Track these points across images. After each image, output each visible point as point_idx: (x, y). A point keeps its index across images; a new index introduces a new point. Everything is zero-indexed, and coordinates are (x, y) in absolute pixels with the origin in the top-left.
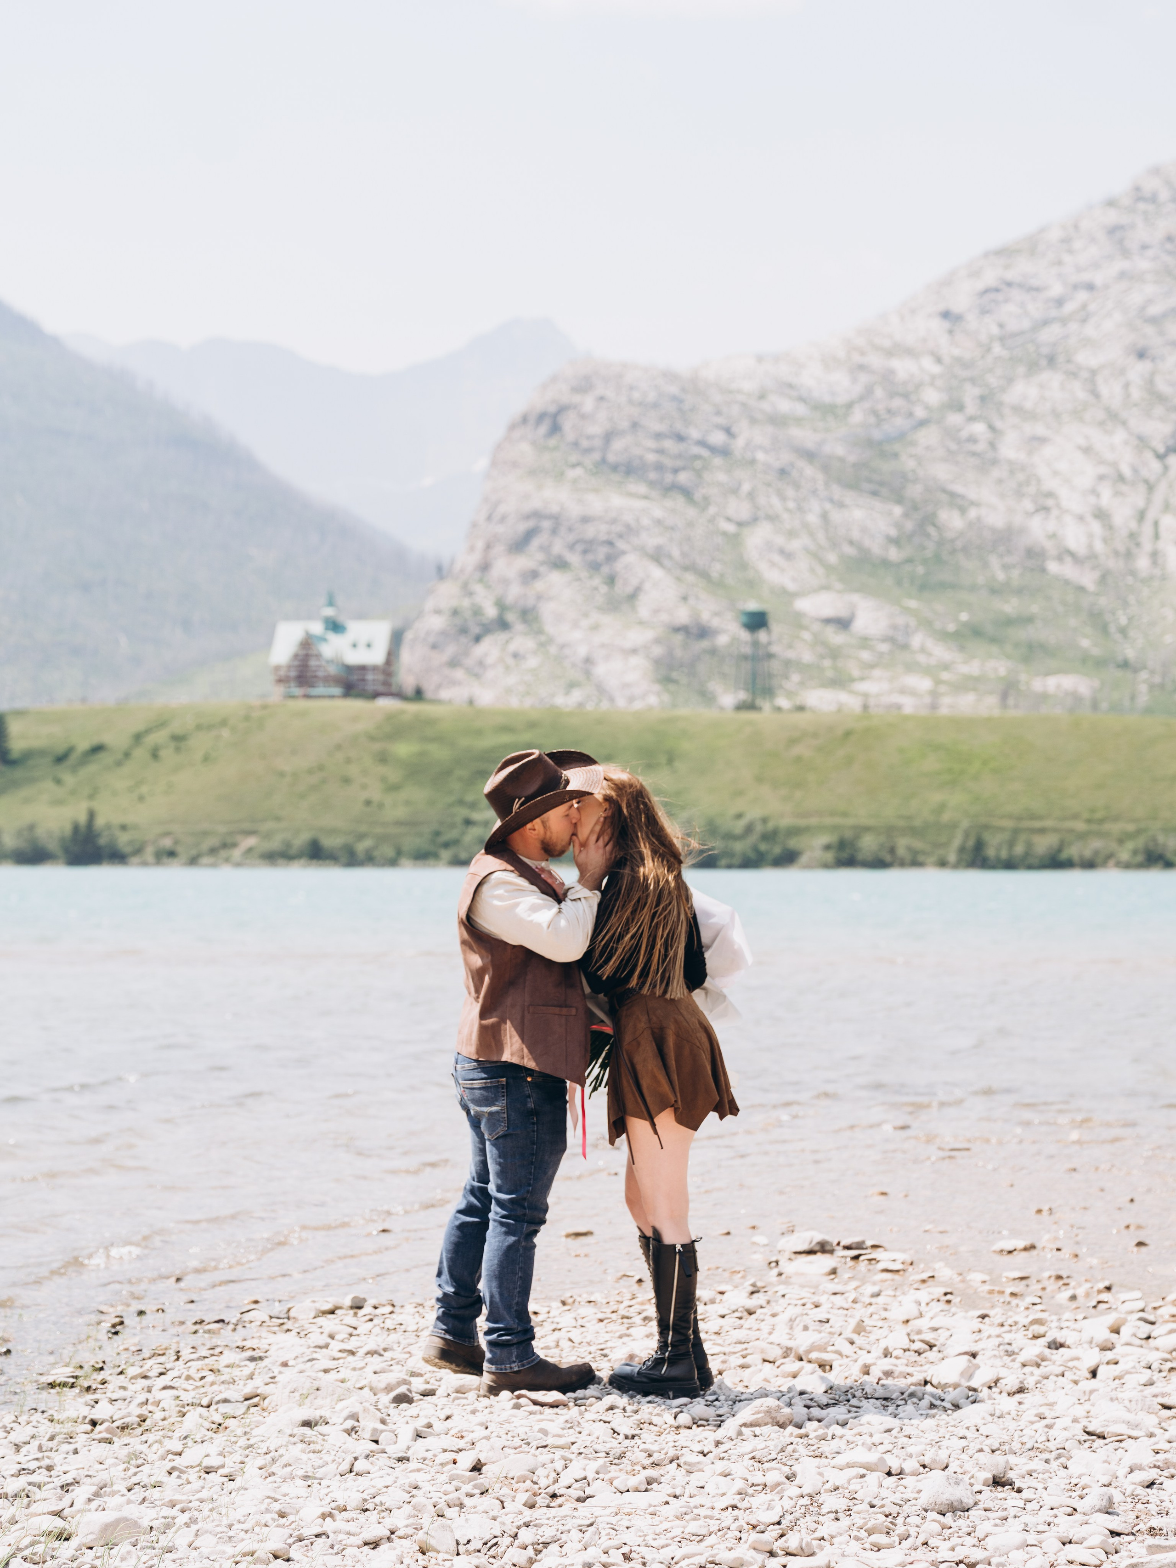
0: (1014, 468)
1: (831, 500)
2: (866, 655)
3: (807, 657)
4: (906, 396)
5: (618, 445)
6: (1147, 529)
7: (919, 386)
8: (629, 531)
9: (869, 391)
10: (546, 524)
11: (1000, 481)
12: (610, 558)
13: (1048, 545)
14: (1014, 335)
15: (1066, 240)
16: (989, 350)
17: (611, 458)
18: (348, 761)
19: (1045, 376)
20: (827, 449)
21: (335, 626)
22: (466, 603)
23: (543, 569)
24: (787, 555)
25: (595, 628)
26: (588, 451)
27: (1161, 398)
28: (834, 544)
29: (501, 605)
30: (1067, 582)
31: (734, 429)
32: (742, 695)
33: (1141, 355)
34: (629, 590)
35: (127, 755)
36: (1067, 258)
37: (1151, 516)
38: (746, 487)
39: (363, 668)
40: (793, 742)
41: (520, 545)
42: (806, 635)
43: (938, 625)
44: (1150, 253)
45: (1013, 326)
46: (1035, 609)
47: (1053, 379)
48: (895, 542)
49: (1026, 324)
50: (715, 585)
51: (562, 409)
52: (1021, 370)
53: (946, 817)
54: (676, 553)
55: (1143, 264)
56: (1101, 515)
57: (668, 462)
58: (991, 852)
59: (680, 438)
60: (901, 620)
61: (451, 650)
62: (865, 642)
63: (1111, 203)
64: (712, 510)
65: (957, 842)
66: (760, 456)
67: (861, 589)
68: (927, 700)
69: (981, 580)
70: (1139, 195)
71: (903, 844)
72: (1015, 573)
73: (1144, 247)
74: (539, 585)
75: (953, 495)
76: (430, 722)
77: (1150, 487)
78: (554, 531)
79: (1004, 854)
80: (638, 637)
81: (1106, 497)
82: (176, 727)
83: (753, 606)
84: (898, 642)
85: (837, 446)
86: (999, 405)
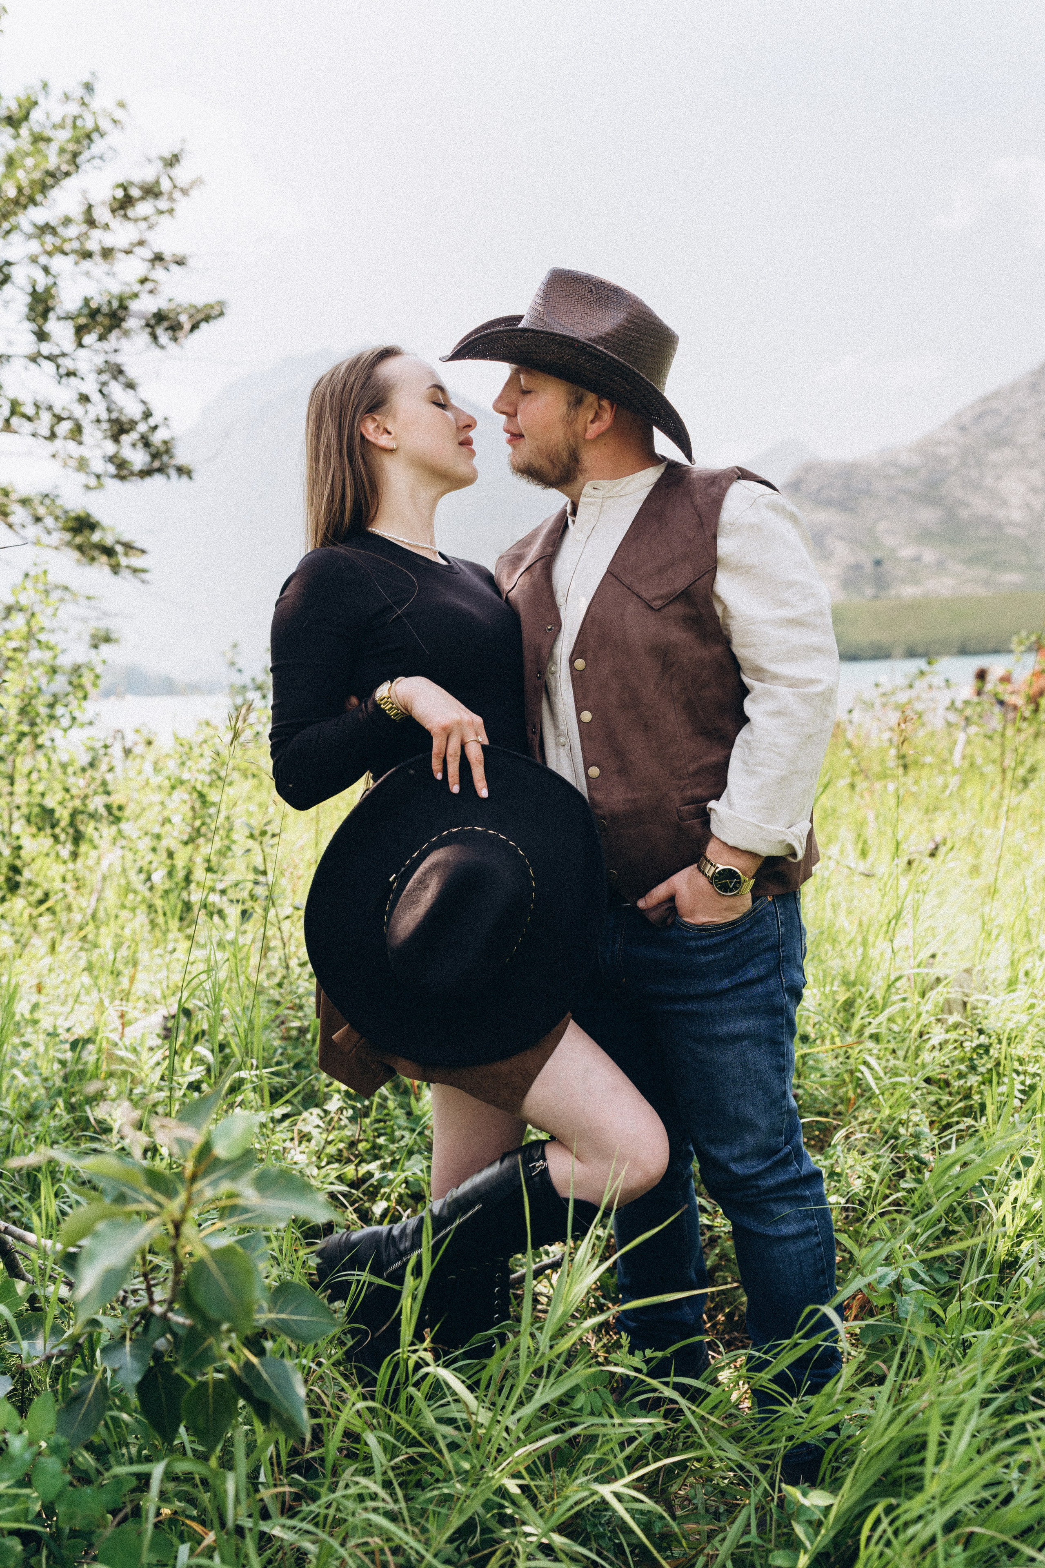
0: (990, 489)
1: (913, 509)
2: (928, 572)
3: (902, 574)
4: (944, 462)
5: (824, 493)
7: (949, 458)
8: (830, 528)
11: (984, 495)
13: (1006, 521)
14: (990, 433)
15: (1012, 391)
16: (979, 440)
17: (822, 497)
19: (1004, 449)
20: (911, 488)
24: (895, 533)
26: (812, 496)
28: (914, 526)
30: (1014, 536)
31: (871, 483)
32: (875, 592)
34: (831, 551)
36: (1013, 399)
38: (876, 506)
40: (894, 611)
42: (902, 565)
43: (959, 557)
45: (990, 429)
46: (1000, 547)
47: (1007, 451)
48: (940, 524)
49: (995, 428)
50: (863, 547)
52: (994, 447)
54: (849, 535)
57: (845, 499)
59: (849, 488)
60: (943, 556)
62: (927, 566)
63: (1032, 373)
64: (863, 516)
66: (883, 493)
67: (926, 545)
68: (954, 589)
69: (977, 536)
72: (992, 533)
75: (964, 502)
80: (833, 570)
81: (1031, 498)
84: (941, 565)
85: (913, 486)
86: (983, 462)
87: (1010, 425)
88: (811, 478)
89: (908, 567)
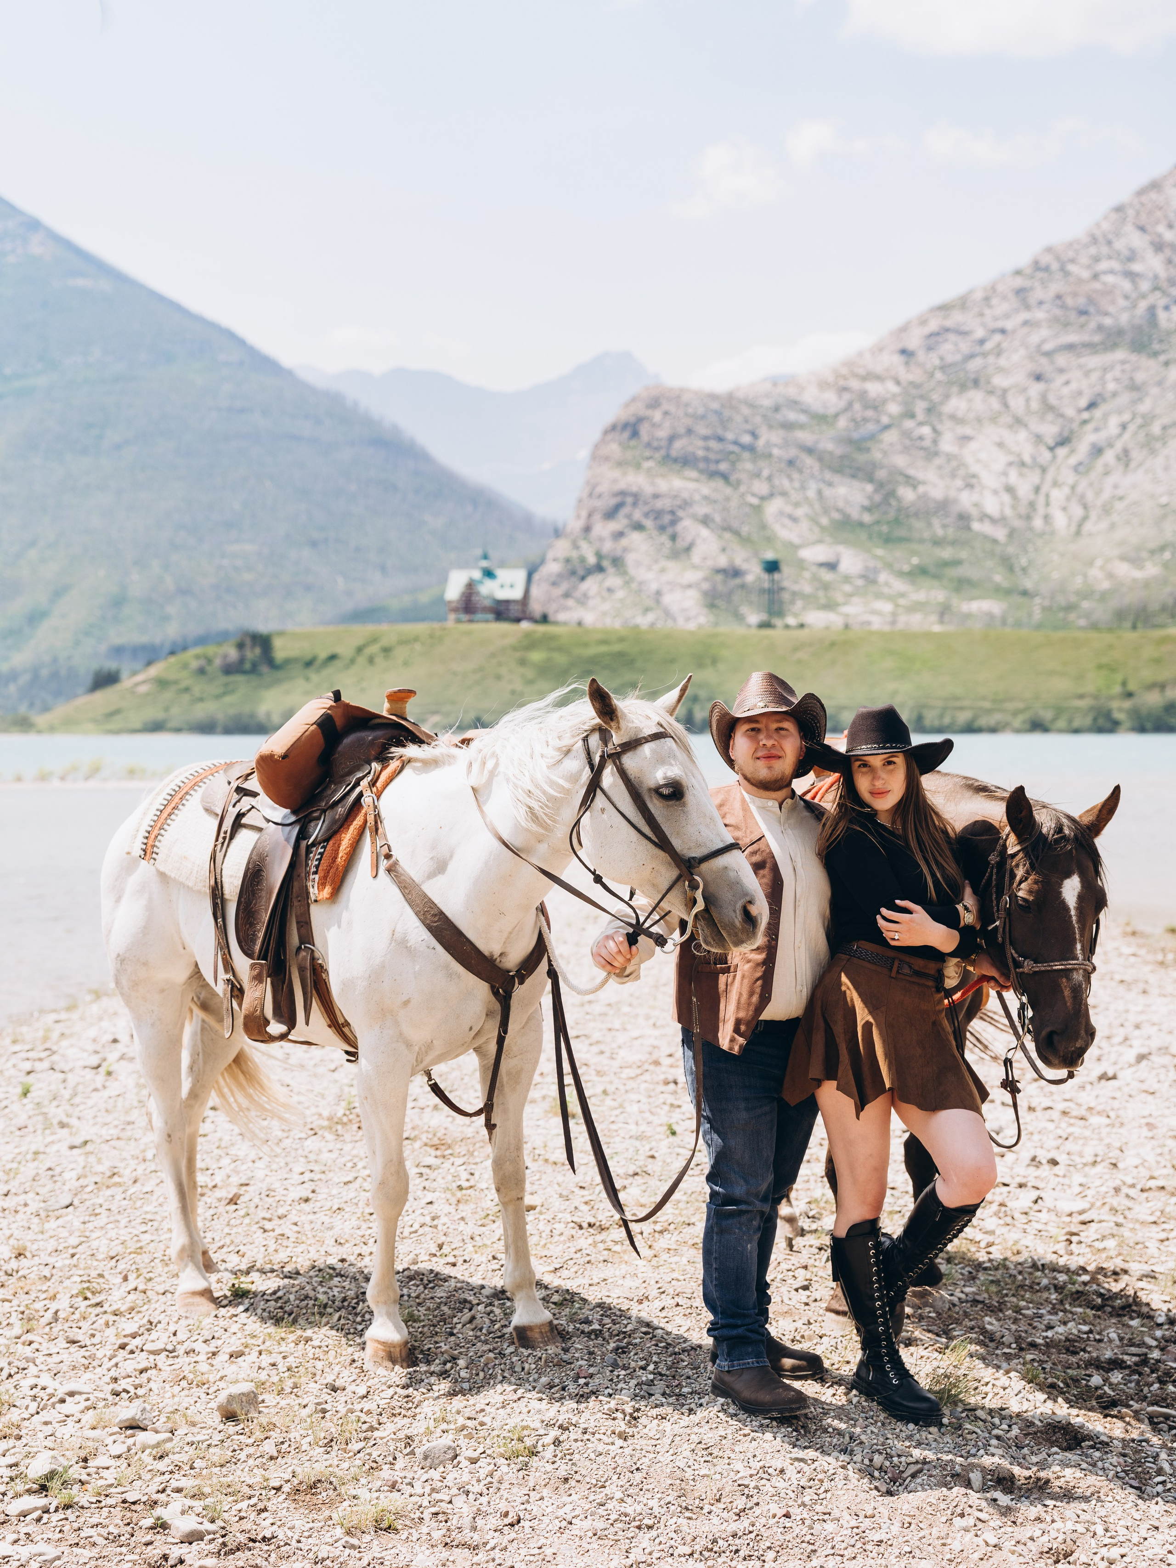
0: (950, 457)
1: (824, 481)
2: (847, 588)
3: (807, 589)
4: (875, 408)
5: (678, 444)
6: (1041, 499)
7: (884, 402)
8: (686, 504)
9: (850, 405)
10: (629, 500)
11: (940, 467)
12: (673, 523)
13: (974, 512)
14: (950, 365)
15: (987, 299)
16: (931, 375)
17: (674, 453)
18: (500, 664)
19: (972, 393)
20: (822, 446)
21: (489, 574)
22: (574, 554)
23: (626, 531)
24: (794, 519)
25: (663, 570)
26: (657, 449)
27: (1051, 408)
28: (826, 511)
29: (599, 555)
30: (986, 537)
31: (757, 432)
32: (763, 617)
33: (1038, 378)
34: (685, 544)
35: (352, 661)
36: (987, 311)
37: (1044, 490)
38: (766, 473)
39: (507, 602)
40: (798, 648)
41: (611, 514)
42: (807, 575)
43: (897, 567)
44: (1045, 307)
45: (950, 359)
46: (963, 554)
47: (977, 396)
48: (868, 509)
49: (958, 358)
50: (745, 540)
51: (640, 420)
52: (955, 389)
54: (717, 518)
55: (1040, 315)
56: (1010, 489)
57: (712, 456)
58: (928, 723)
59: (720, 439)
60: (872, 564)
61: (564, 586)
62: (847, 579)
63: (1018, 273)
64: (742, 489)
66: (776, 452)
67: (845, 542)
68: (889, 619)
69: (926, 535)
70: (1037, 266)
72: (951, 531)
73: (1041, 303)
74: (624, 542)
75: (907, 477)
76: (553, 638)
77: (1044, 470)
79: (936, 724)
80: (691, 576)
81: (1013, 477)
82: (384, 642)
83: (770, 556)
84: (869, 578)
85: (828, 445)
86: (940, 414)
87: (984, 355)
88: (657, 416)
89: (815, 578)
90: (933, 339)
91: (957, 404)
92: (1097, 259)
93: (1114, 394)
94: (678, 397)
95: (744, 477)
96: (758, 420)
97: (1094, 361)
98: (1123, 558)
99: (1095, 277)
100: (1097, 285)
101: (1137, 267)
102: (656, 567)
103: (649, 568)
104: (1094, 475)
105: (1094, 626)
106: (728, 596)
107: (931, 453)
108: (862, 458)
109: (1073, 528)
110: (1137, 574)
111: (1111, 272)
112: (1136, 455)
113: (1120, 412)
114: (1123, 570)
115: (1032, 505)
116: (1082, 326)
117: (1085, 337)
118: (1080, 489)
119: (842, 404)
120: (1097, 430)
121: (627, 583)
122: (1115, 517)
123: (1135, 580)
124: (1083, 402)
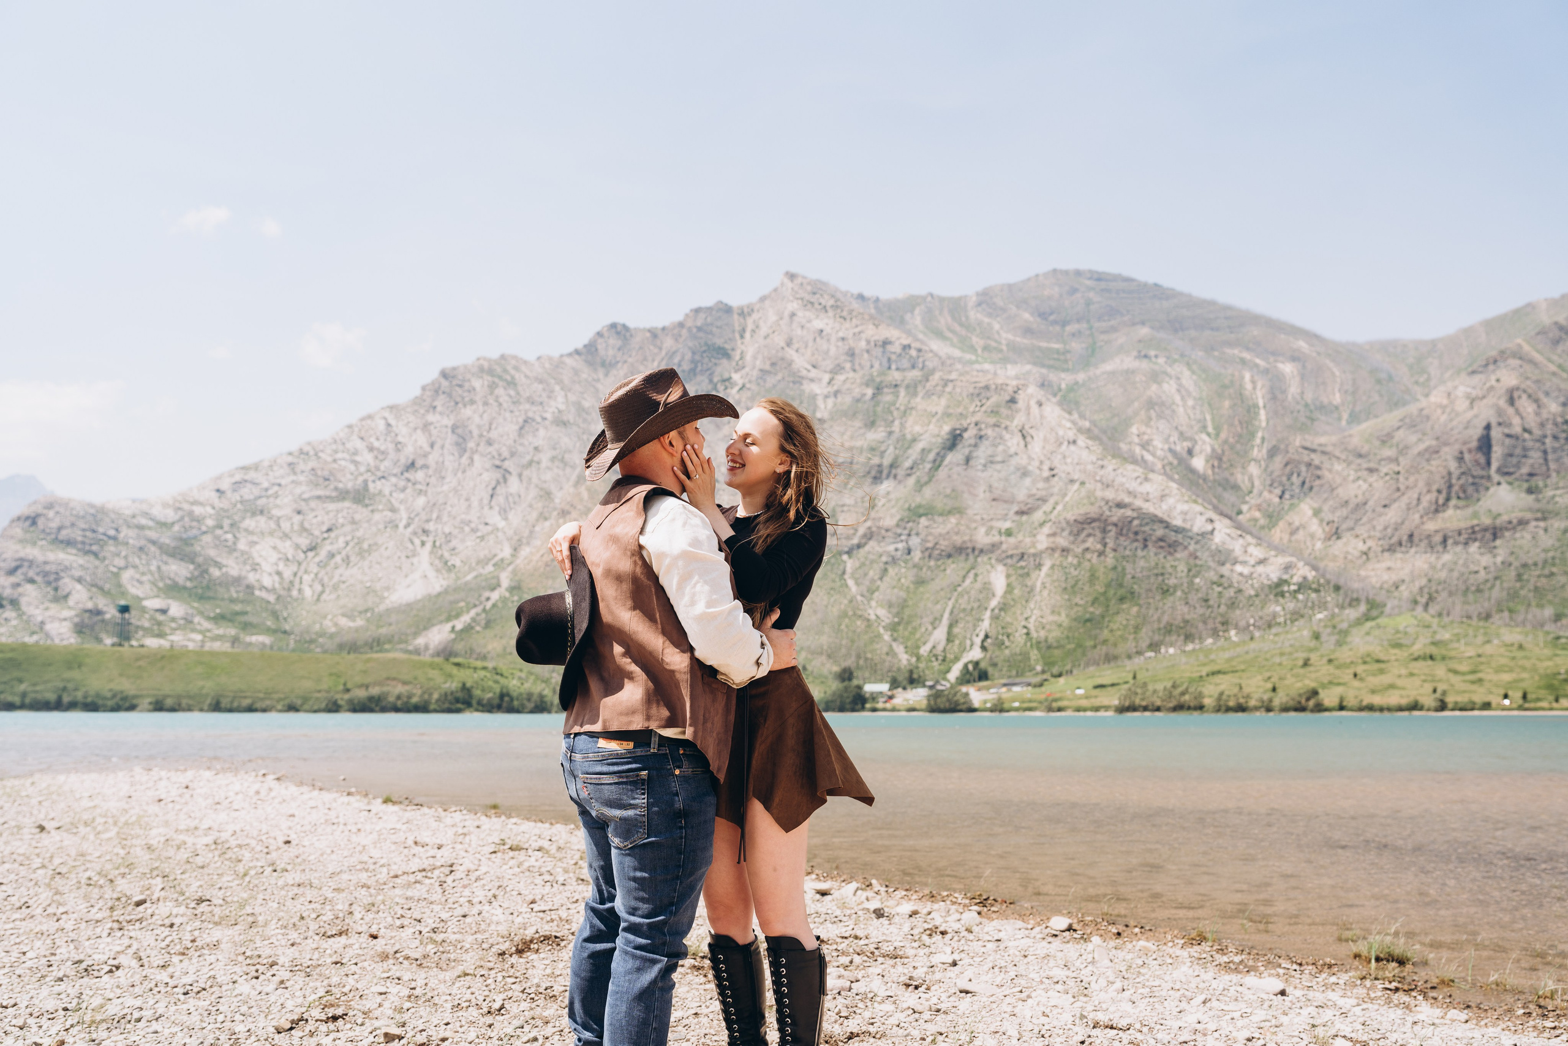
0: (243, 553)
1: (162, 561)
2: (173, 625)
3: (147, 624)
4: (198, 521)
5: (64, 533)
6: (297, 580)
7: (204, 518)
8: (67, 569)
9: (182, 519)
10: (26, 564)
11: (237, 558)
12: (57, 580)
13: (256, 584)
14: (247, 501)
15: (271, 466)
16: (235, 505)
17: (61, 537)
19: (259, 518)
20: (162, 540)
23: (22, 583)
25: (47, 609)
26: (49, 534)
27: (305, 530)
28: (162, 579)
30: (263, 599)
31: (120, 530)
32: (115, 640)
33: (299, 513)
34: (64, 593)
36: (271, 473)
37: (299, 574)
38: (123, 554)
40: (137, 659)
42: (147, 616)
43: (206, 614)
44: (305, 474)
45: (246, 497)
46: (249, 609)
47: (262, 520)
48: (190, 579)
49: (252, 497)
50: (106, 593)
51: (38, 516)
52: (249, 514)
53: (204, 691)
54: (88, 579)
55: (302, 478)
56: (279, 573)
57: (87, 541)
58: (223, 705)
59: (94, 531)
60: (190, 611)
62: (173, 620)
63: (290, 454)
64: (107, 562)
65: (208, 701)
66: (131, 541)
67: (173, 598)
68: (199, 644)
69: (226, 596)
70: (301, 452)
71: (184, 702)
72: (241, 595)
73: (303, 472)
74: (20, 590)
75: (216, 562)
77: (300, 564)
78: (30, 567)
79: (228, 706)
80: (67, 613)
81: (281, 567)
83: (123, 603)
84: (188, 623)
85: (166, 540)
86: (239, 528)
87: (268, 497)
88: (51, 514)
89: (152, 618)
90: (237, 485)
91: (249, 523)
92: (336, 452)
93: (343, 525)
94: (67, 504)
95: (108, 555)
96: (121, 522)
97: (332, 506)
98: (344, 615)
99: (335, 461)
100: (335, 466)
101: (358, 458)
102: (41, 607)
103: (37, 607)
104: (328, 568)
105: (325, 652)
106: (92, 628)
107: (232, 550)
108: (188, 549)
109: (315, 597)
110: (351, 624)
111: (344, 459)
112: (353, 559)
113: (345, 535)
114: (344, 622)
115: (291, 582)
116: (326, 487)
117: (328, 493)
118: (320, 576)
119: (177, 517)
120: (332, 543)
121: (20, 615)
122: (340, 592)
123: (350, 628)
124: (325, 528)
